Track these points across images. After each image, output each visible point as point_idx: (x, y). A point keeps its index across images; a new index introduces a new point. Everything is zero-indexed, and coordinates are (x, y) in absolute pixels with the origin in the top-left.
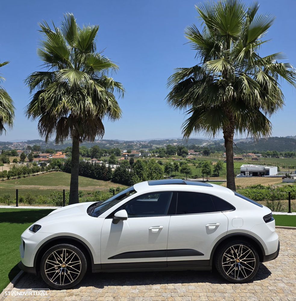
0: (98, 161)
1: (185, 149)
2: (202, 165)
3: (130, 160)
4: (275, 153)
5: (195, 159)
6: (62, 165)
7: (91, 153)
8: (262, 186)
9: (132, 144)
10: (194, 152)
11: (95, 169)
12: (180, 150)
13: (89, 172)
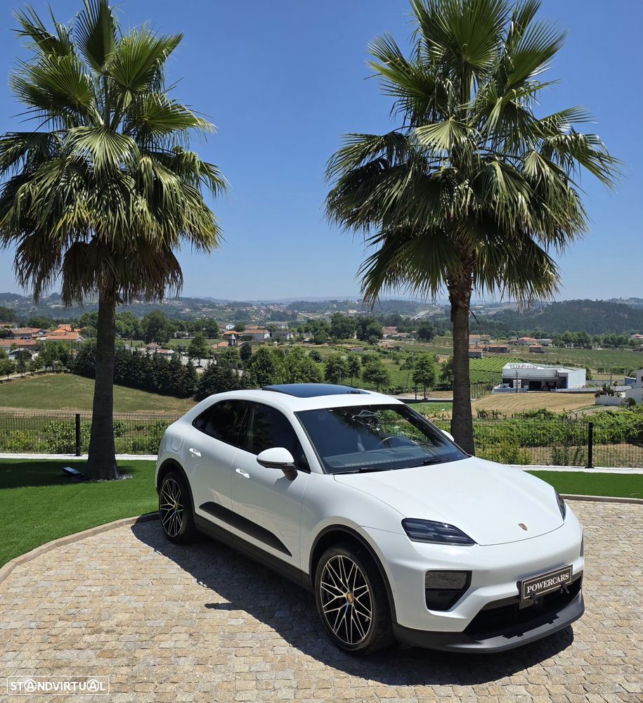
0: (163, 348)
1: (376, 325)
2: (414, 363)
3: (243, 348)
4: (583, 337)
5: (397, 348)
6: (71, 358)
7: (144, 328)
8: (549, 414)
9: (248, 309)
10: (395, 332)
11: (155, 368)
12: (364, 327)
13: (140, 375)
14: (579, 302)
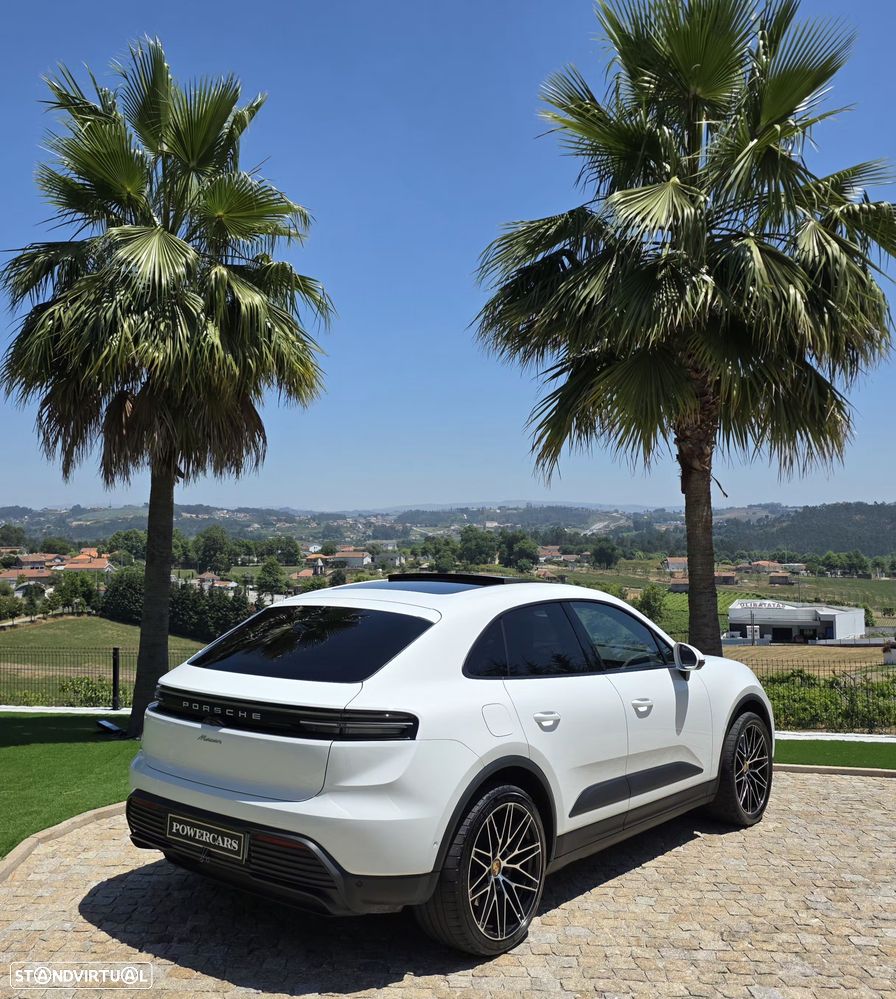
0: (222, 580)
1: (528, 544)
3: (334, 578)
4: (855, 561)
5: (562, 578)
6: (98, 595)
7: (197, 552)
8: (809, 677)
9: (341, 522)
10: (559, 554)
11: (212, 607)
12: (510, 547)
13: (191, 617)
14: (847, 507)
